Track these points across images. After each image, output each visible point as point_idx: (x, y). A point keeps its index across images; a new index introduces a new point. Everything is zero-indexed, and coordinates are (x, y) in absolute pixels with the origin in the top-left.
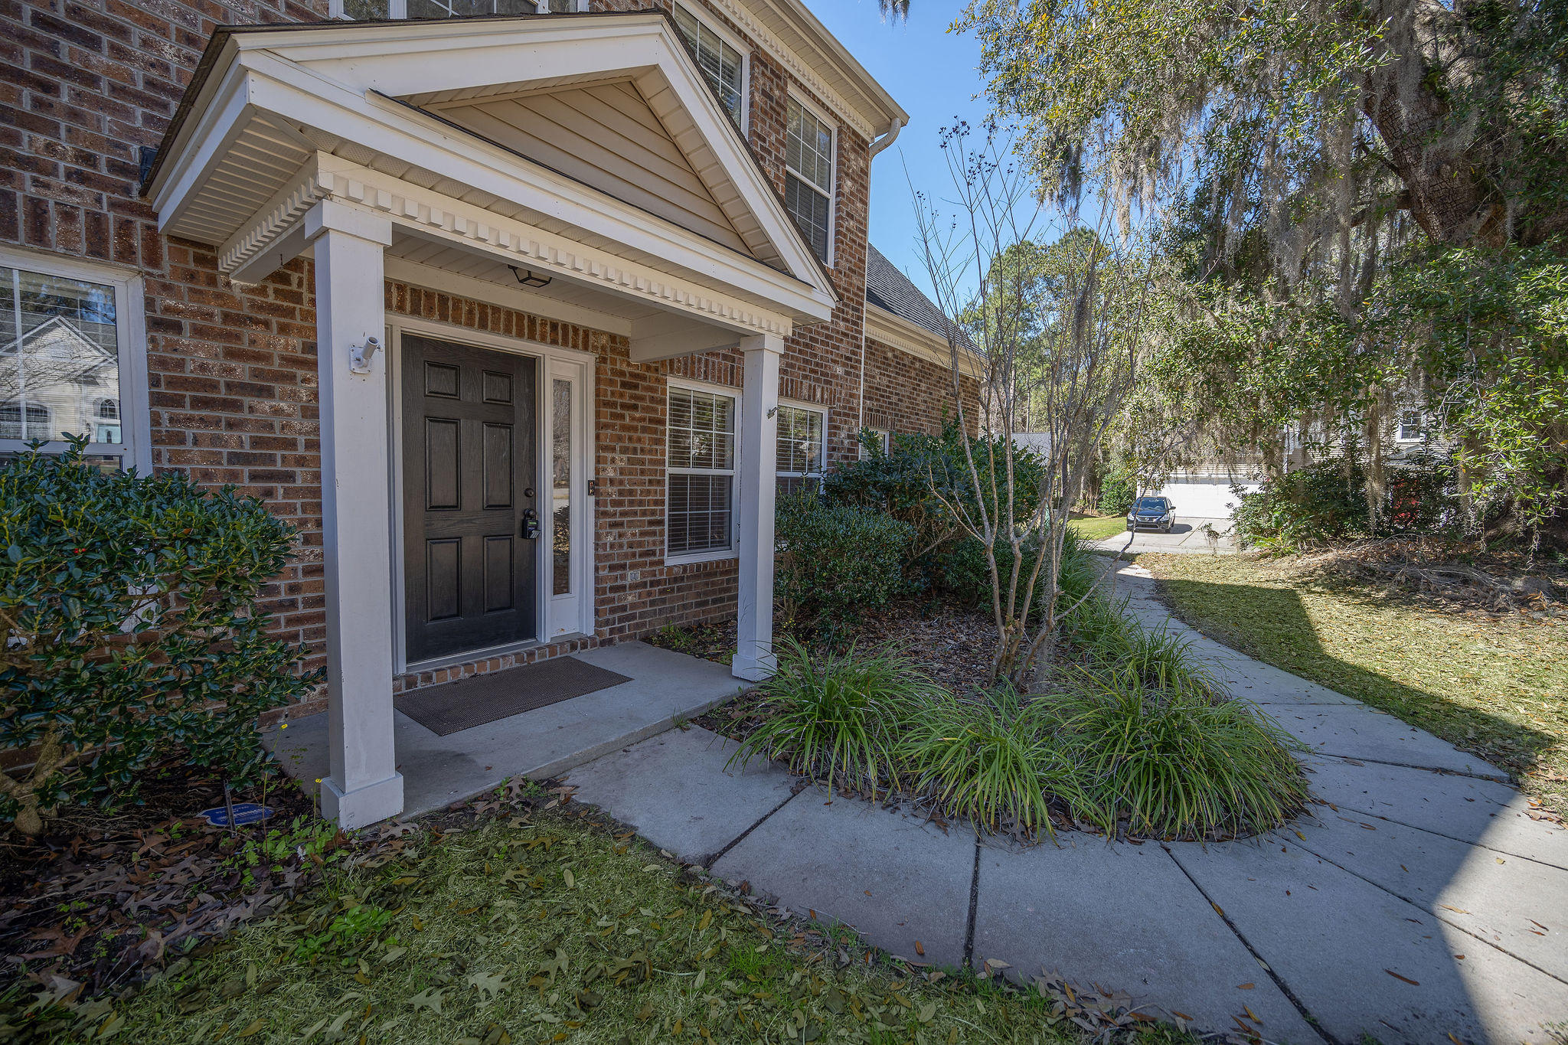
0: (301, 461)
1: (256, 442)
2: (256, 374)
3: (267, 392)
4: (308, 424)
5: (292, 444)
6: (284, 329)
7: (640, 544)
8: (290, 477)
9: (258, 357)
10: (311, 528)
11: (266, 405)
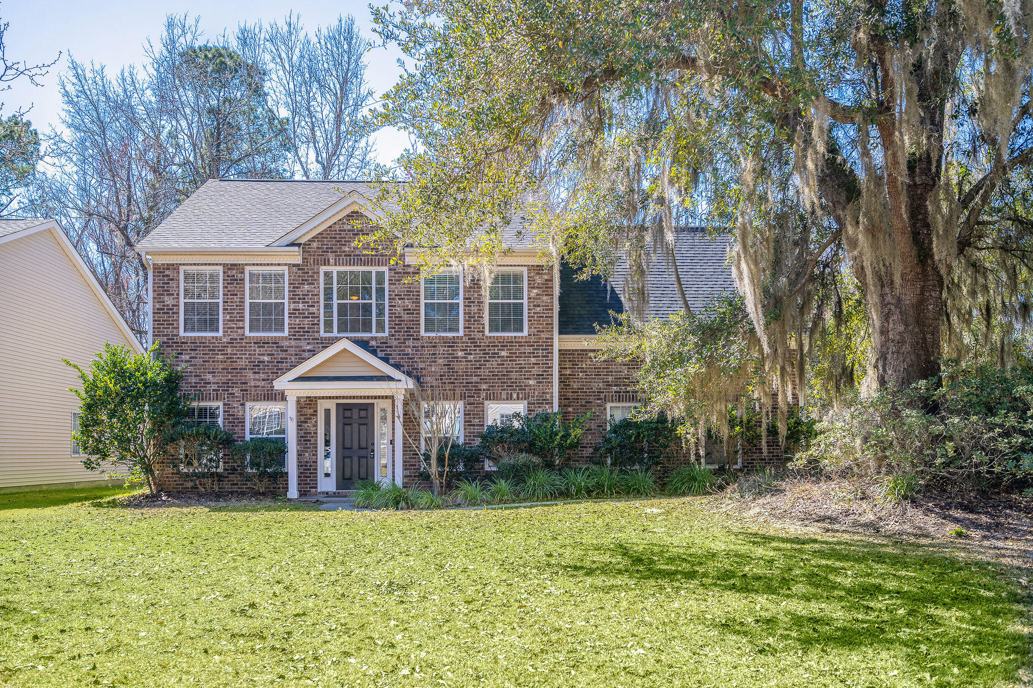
0: (312, 437)
1: (305, 433)
2: (305, 419)
3: (306, 422)
4: (314, 428)
5: (311, 433)
6: (310, 408)
7: (409, 462)
8: (310, 441)
9: (305, 415)
10: (314, 452)
11: (306, 425)
